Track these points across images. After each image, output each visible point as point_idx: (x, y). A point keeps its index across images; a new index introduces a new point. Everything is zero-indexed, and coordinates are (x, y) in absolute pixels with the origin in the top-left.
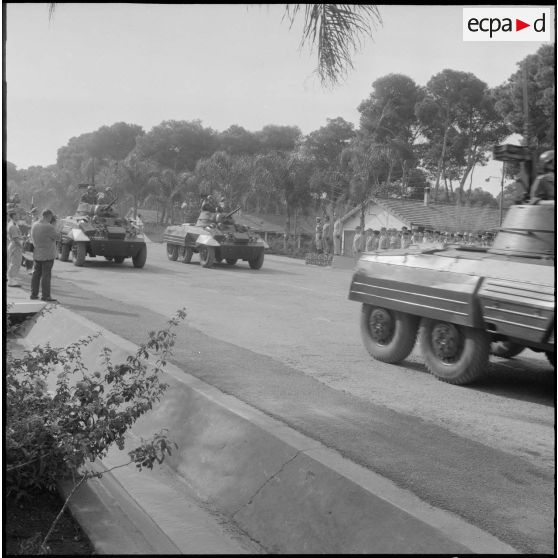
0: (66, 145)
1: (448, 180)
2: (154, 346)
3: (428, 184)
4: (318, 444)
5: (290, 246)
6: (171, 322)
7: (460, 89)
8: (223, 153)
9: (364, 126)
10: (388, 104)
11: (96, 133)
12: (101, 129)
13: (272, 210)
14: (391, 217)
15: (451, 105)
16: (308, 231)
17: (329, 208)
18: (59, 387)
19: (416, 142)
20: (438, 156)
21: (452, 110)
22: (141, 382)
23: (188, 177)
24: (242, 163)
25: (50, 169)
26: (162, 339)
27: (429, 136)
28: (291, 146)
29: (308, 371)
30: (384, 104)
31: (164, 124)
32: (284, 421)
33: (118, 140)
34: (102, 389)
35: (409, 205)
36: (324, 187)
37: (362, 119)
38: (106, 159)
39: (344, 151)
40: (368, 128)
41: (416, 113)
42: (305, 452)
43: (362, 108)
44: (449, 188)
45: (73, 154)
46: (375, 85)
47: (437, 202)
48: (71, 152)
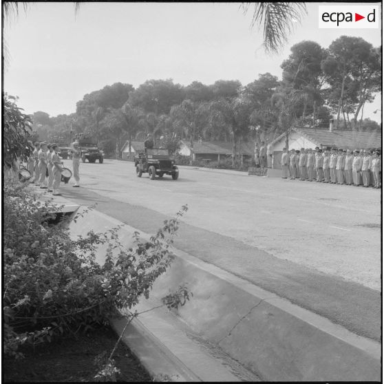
0: (82, 100)
1: (346, 114)
2: (167, 230)
3: (332, 117)
4: (274, 295)
5: (237, 163)
6: (178, 214)
7: (352, 49)
8: (188, 101)
9: (286, 78)
10: (302, 62)
11: (102, 91)
12: (105, 88)
13: (222, 139)
14: (306, 140)
15: (346, 61)
16: (248, 152)
17: (262, 136)
18: (107, 258)
19: (322, 88)
20: (339, 96)
21: (347, 64)
22: (158, 254)
23: (165, 118)
24: (203, 107)
25: (72, 116)
26: (172, 225)
27: (331, 84)
28: (236, 95)
29: (260, 247)
30: (299, 62)
31: (147, 82)
32: (249, 280)
33: (116, 96)
34: (134, 259)
35: (319, 132)
36: (259, 121)
37: (283, 73)
38: (109, 109)
39: (273, 96)
40: (288, 79)
41: (322, 68)
42: (266, 301)
43: (284, 66)
44: (347, 119)
45: (87, 106)
46: (292, 49)
47: (338, 129)
48: (85, 104)
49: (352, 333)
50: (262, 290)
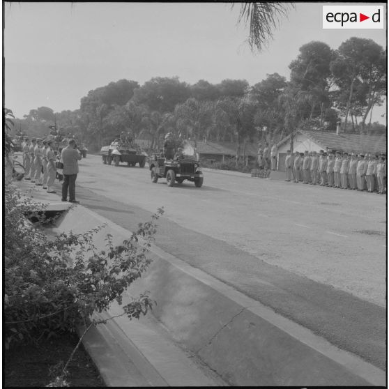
1: (354, 116)
2: (142, 233)
3: (340, 120)
4: (257, 303)
5: (240, 165)
6: (153, 216)
7: (362, 51)
8: (193, 100)
9: (293, 78)
10: (310, 63)
11: (106, 87)
12: (110, 84)
13: (228, 140)
14: (312, 143)
15: (356, 63)
16: (253, 153)
17: (268, 137)
18: (77, 261)
19: (331, 90)
20: (347, 99)
21: (357, 66)
22: (133, 258)
23: (169, 117)
24: (207, 106)
25: (77, 112)
26: (147, 228)
27: (340, 86)
28: (242, 94)
29: (251, 252)
30: (308, 63)
31: (153, 80)
32: (234, 287)
33: (120, 92)
34: (106, 263)
35: (326, 134)
36: (265, 122)
37: (291, 74)
38: (113, 105)
39: (280, 97)
40: (296, 80)
41: (330, 69)
42: (249, 309)
43: (292, 66)
44: (355, 122)
45: (91, 102)
46: (301, 49)
47: (346, 132)
48: (90, 101)
49: (333, 346)
50: (246, 297)
